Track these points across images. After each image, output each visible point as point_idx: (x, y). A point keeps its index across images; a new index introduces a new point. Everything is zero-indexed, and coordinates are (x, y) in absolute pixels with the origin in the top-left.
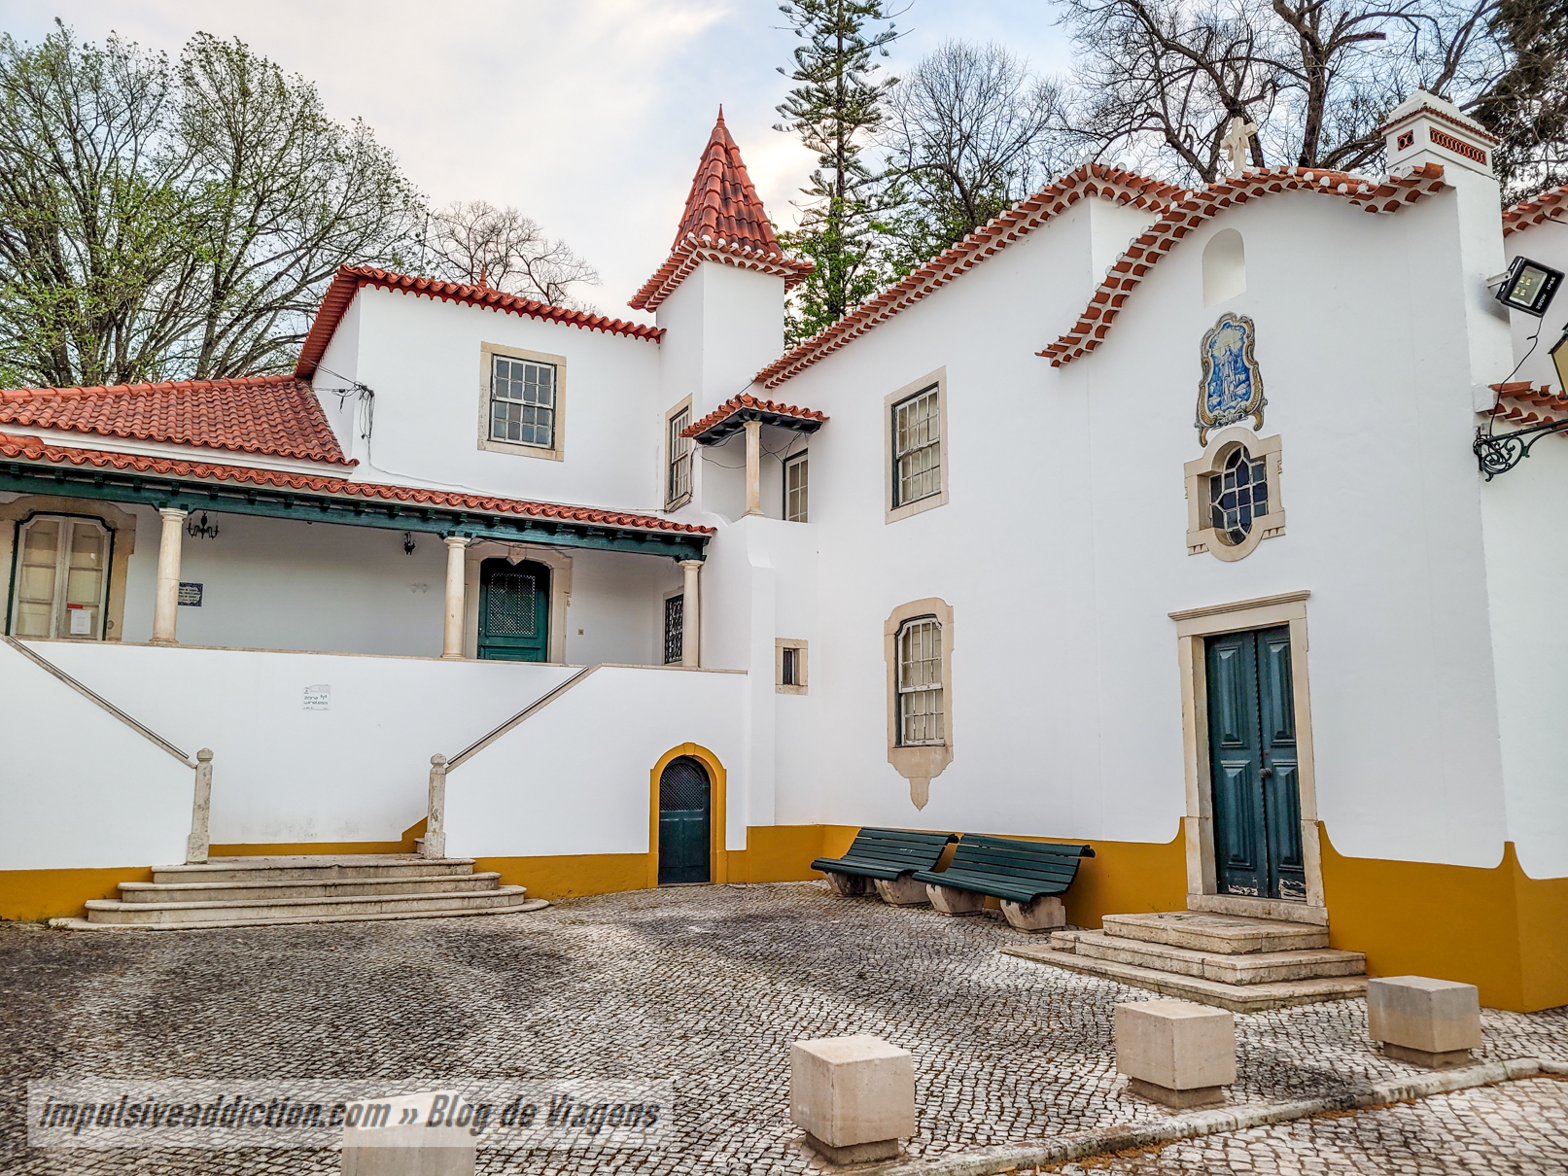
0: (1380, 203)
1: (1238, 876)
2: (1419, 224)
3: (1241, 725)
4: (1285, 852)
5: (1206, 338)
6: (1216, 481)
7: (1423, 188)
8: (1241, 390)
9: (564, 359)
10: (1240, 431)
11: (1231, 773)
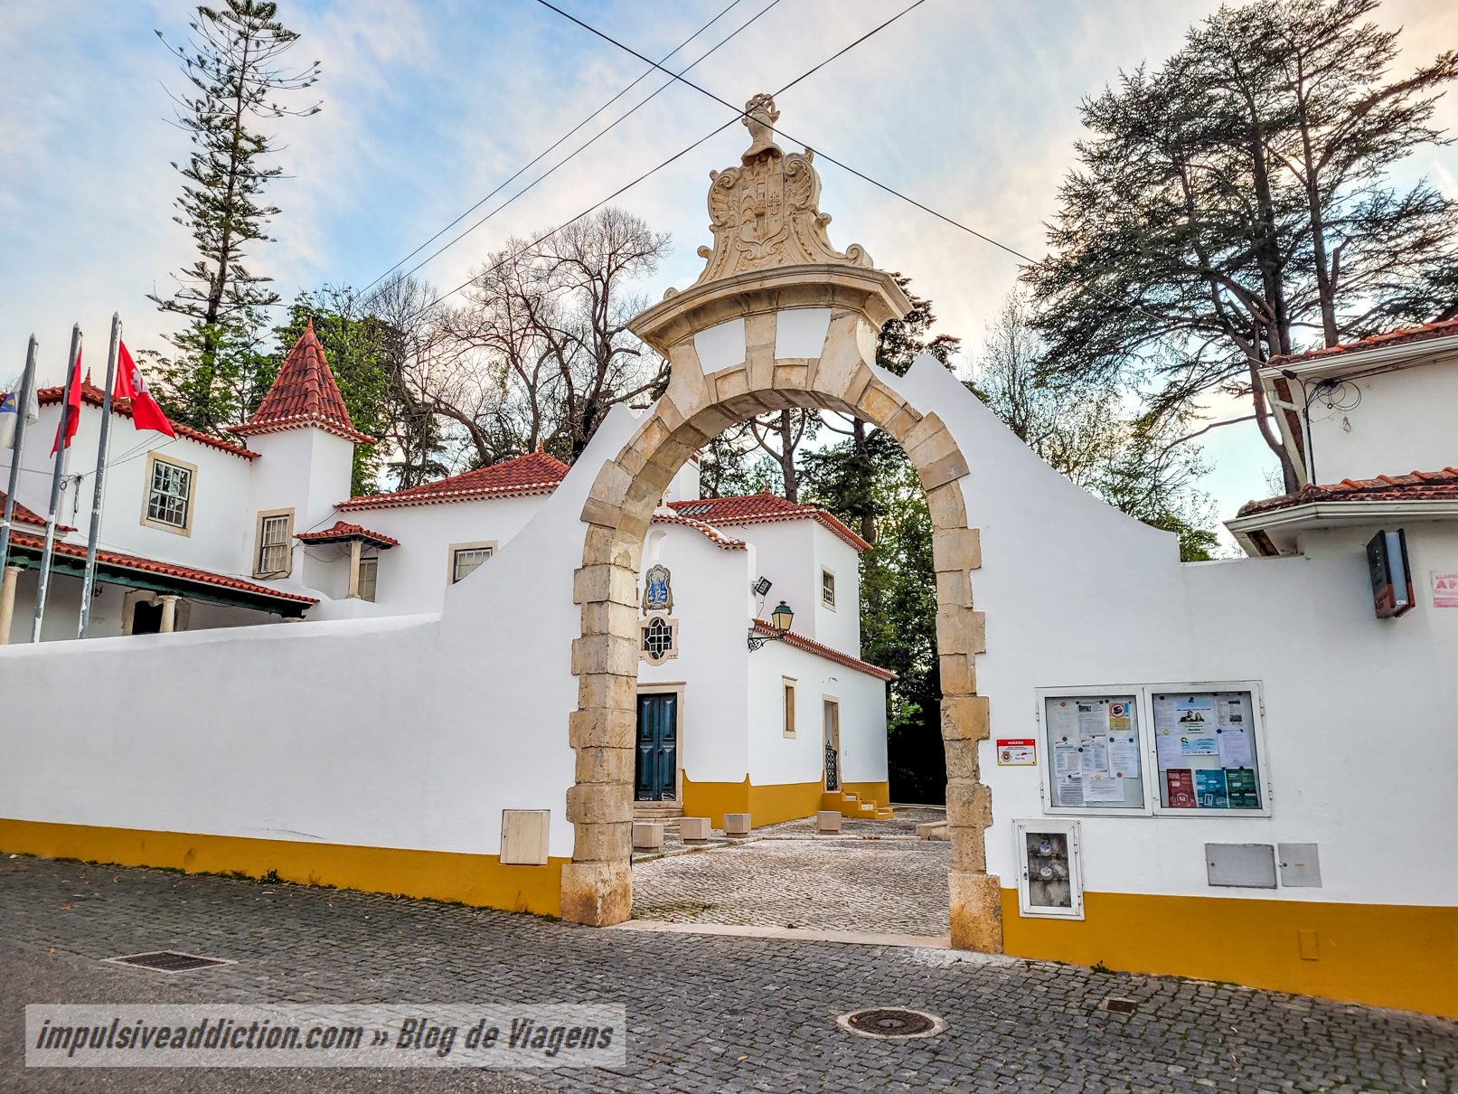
0: (724, 547)
1: (644, 793)
2: (733, 558)
3: (651, 733)
4: (666, 782)
5: (649, 571)
6: (647, 630)
7: (738, 547)
8: (663, 597)
9: (196, 467)
10: (662, 614)
11: (645, 751)
